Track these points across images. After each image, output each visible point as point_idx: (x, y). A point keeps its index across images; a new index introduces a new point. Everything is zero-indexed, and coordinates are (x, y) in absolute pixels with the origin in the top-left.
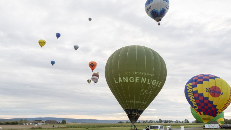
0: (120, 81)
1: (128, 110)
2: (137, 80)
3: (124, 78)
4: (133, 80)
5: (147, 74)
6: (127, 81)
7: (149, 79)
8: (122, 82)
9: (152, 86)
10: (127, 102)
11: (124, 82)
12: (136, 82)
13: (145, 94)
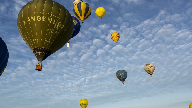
0: (28, 21)
1: (35, 48)
2: (43, 19)
3: (32, 17)
4: (40, 19)
5: (53, 15)
6: (35, 20)
7: (55, 20)
8: (30, 21)
9: (57, 27)
10: (34, 41)
11: (32, 21)
12: (43, 20)
13: (51, 33)
